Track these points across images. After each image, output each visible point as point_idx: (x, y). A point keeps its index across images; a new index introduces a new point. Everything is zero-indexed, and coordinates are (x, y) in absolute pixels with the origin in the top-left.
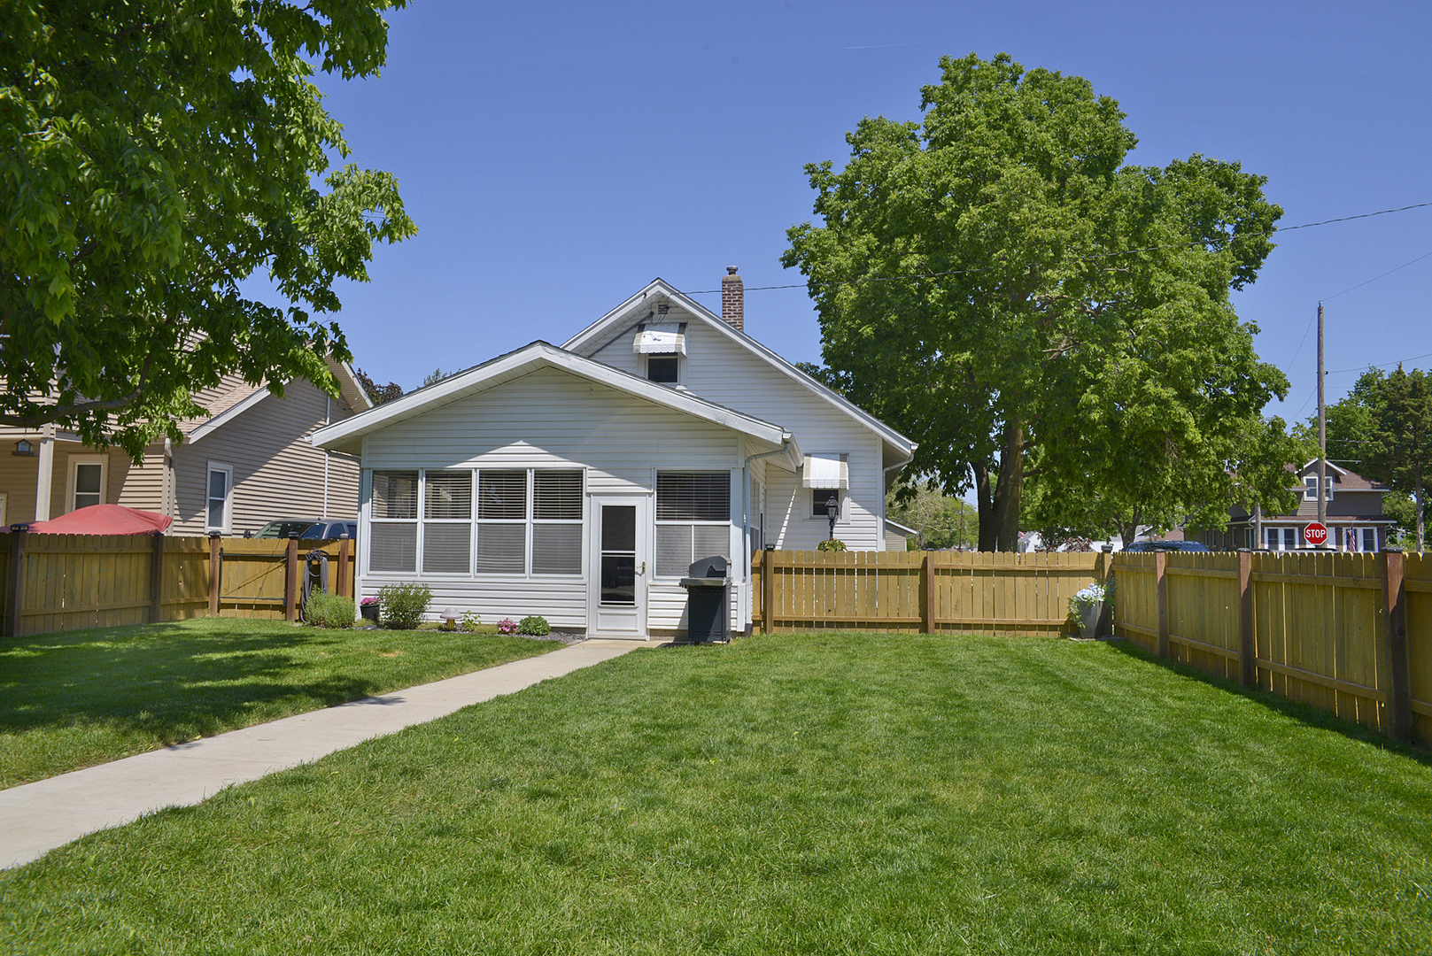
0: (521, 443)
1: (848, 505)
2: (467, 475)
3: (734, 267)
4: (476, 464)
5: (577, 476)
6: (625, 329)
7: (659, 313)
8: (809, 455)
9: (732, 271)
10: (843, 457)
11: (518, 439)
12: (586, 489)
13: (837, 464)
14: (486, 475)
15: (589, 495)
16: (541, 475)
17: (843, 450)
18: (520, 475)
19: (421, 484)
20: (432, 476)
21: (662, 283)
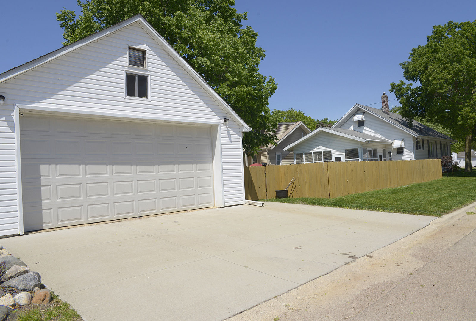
0: (321, 146)
1: (405, 151)
2: (311, 153)
3: (384, 93)
4: (313, 151)
5: (330, 152)
6: (352, 115)
7: (358, 111)
8: (395, 140)
9: (384, 94)
10: (403, 140)
11: (320, 145)
12: (332, 154)
13: (401, 141)
14: (315, 153)
15: (333, 155)
16: (324, 152)
17: (403, 138)
18: (320, 153)
19: (304, 156)
20: (305, 154)
21: (357, 104)
